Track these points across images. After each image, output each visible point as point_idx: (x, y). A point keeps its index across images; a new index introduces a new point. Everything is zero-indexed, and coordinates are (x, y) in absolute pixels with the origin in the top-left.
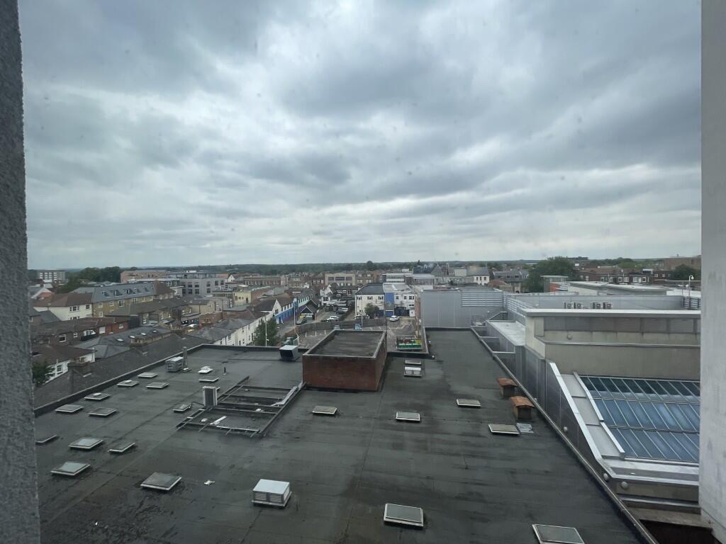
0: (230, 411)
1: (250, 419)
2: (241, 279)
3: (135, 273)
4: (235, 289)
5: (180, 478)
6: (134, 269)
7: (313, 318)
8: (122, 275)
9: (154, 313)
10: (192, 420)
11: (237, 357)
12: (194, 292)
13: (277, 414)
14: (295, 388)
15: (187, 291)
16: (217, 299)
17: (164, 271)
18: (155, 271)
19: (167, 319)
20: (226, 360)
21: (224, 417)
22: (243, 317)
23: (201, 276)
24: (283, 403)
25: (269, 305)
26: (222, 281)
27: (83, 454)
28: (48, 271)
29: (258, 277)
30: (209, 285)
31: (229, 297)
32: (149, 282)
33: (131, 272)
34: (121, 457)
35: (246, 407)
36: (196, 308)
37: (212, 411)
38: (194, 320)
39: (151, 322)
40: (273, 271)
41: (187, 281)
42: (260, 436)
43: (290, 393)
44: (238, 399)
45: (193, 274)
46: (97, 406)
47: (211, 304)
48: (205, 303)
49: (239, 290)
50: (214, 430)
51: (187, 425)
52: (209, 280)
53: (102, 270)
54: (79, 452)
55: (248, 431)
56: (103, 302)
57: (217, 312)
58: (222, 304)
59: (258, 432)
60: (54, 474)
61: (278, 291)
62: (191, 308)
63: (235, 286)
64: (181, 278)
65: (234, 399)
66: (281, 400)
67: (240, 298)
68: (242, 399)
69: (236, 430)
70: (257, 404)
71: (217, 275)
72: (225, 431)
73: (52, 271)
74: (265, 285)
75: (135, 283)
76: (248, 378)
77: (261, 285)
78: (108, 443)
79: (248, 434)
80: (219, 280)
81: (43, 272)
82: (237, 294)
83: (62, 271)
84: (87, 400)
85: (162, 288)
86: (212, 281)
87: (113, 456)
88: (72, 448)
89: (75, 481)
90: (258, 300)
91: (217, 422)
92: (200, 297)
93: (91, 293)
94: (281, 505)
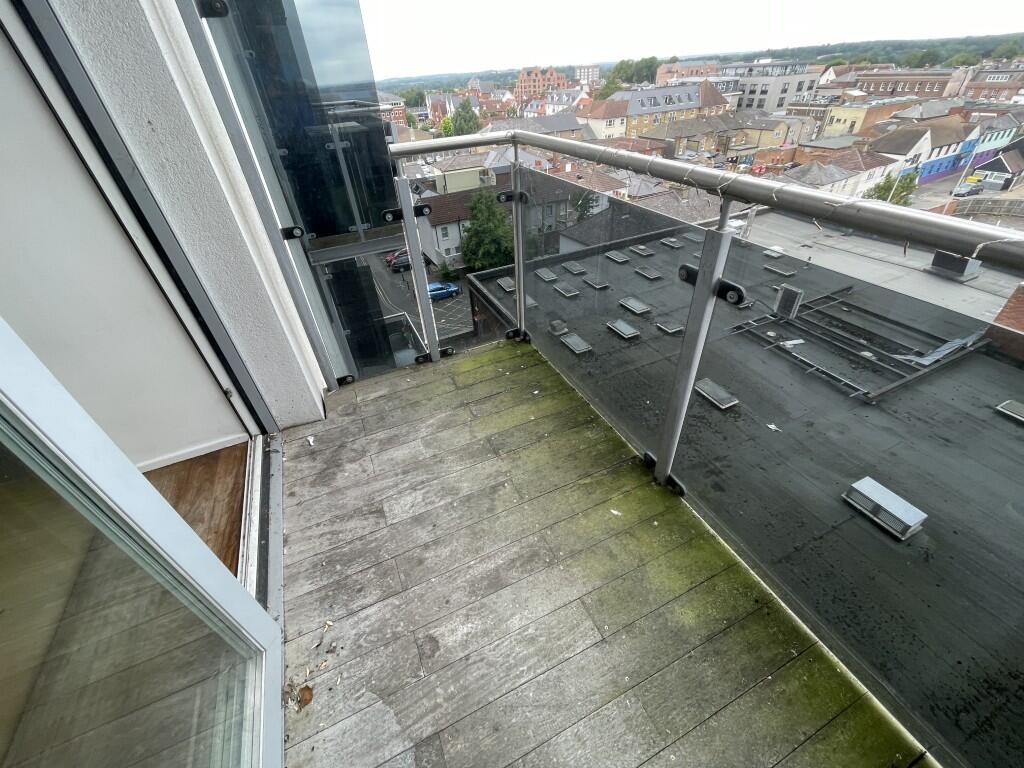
0: (813, 336)
1: (845, 363)
2: (850, 77)
3: (676, 66)
4: (836, 100)
5: (737, 402)
6: (674, 60)
7: (1006, 186)
8: (660, 71)
9: (694, 139)
10: (757, 328)
11: (829, 242)
12: (755, 104)
13: (909, 377)
14: (957, 343)
15: (744, 103)
16: (795, 119)
17: (714, 62)
18: (701, 63)
19: (709, 152)
20: (808, 243)
21: (801, 341)
22: (840, 163)
23: (778, 71)
24: (926, 361)
25: (904, 142)
26: (813, 82)
27: (632, 317)
28: (584, 68)
29: (891, 71)
30: (785, 91)
31: (816, 118)
32: (694, 83)
33: (669, 65)
34: (667, 338)
35: (842, 339)
36: (754, 134)
37: (785, 326)
38: (746, 156)
39: (688, 153)
40: (928, 56)
41: (748, 81)
42: (865, 402)
43: (944, 350)
44: (827, 319)
45: (765, 66)
46: (643, 262)
47: (781, 129)
48: (771, 126)
49: (844, 102)
50: (788, 357)
51: (748, 331)
52: (786, 79)
53: (638, 64)
54: (629, 313)
55: (846, 384)
56: (639, 115)
57: (788, 147)
58: (801, 131)
59: (865, 394)
60: (609, 328)
61: (936, 107)
62: (747, 135)
63: (838, 92)
64: (742, 75)
65: (820, 316)
66: (920, 354)
67: (839, 120)
68: (835, 323)
69: (823, 372)
70: (862, 341)
71: (808, 68)
72: (806, 367)
73: (588, 68)
74: (903, 94)
75: (675, 86)
76: (851, 288)
77: (893, 93)
78: (654, 314)
79: (846, 389)
80: (807, 79)
81: (580, 68)
82: (836, 112)
83: (596, 66)
84: (631, 251)
85: (712, 95)
86: (794, 80)
87: (659, 333)
88: (622, 305)
89: (627, 344)
90: (882, 129)
91: (789, 344)
92: (765, 114)
93: (628, 101)
94: (900, 536)
